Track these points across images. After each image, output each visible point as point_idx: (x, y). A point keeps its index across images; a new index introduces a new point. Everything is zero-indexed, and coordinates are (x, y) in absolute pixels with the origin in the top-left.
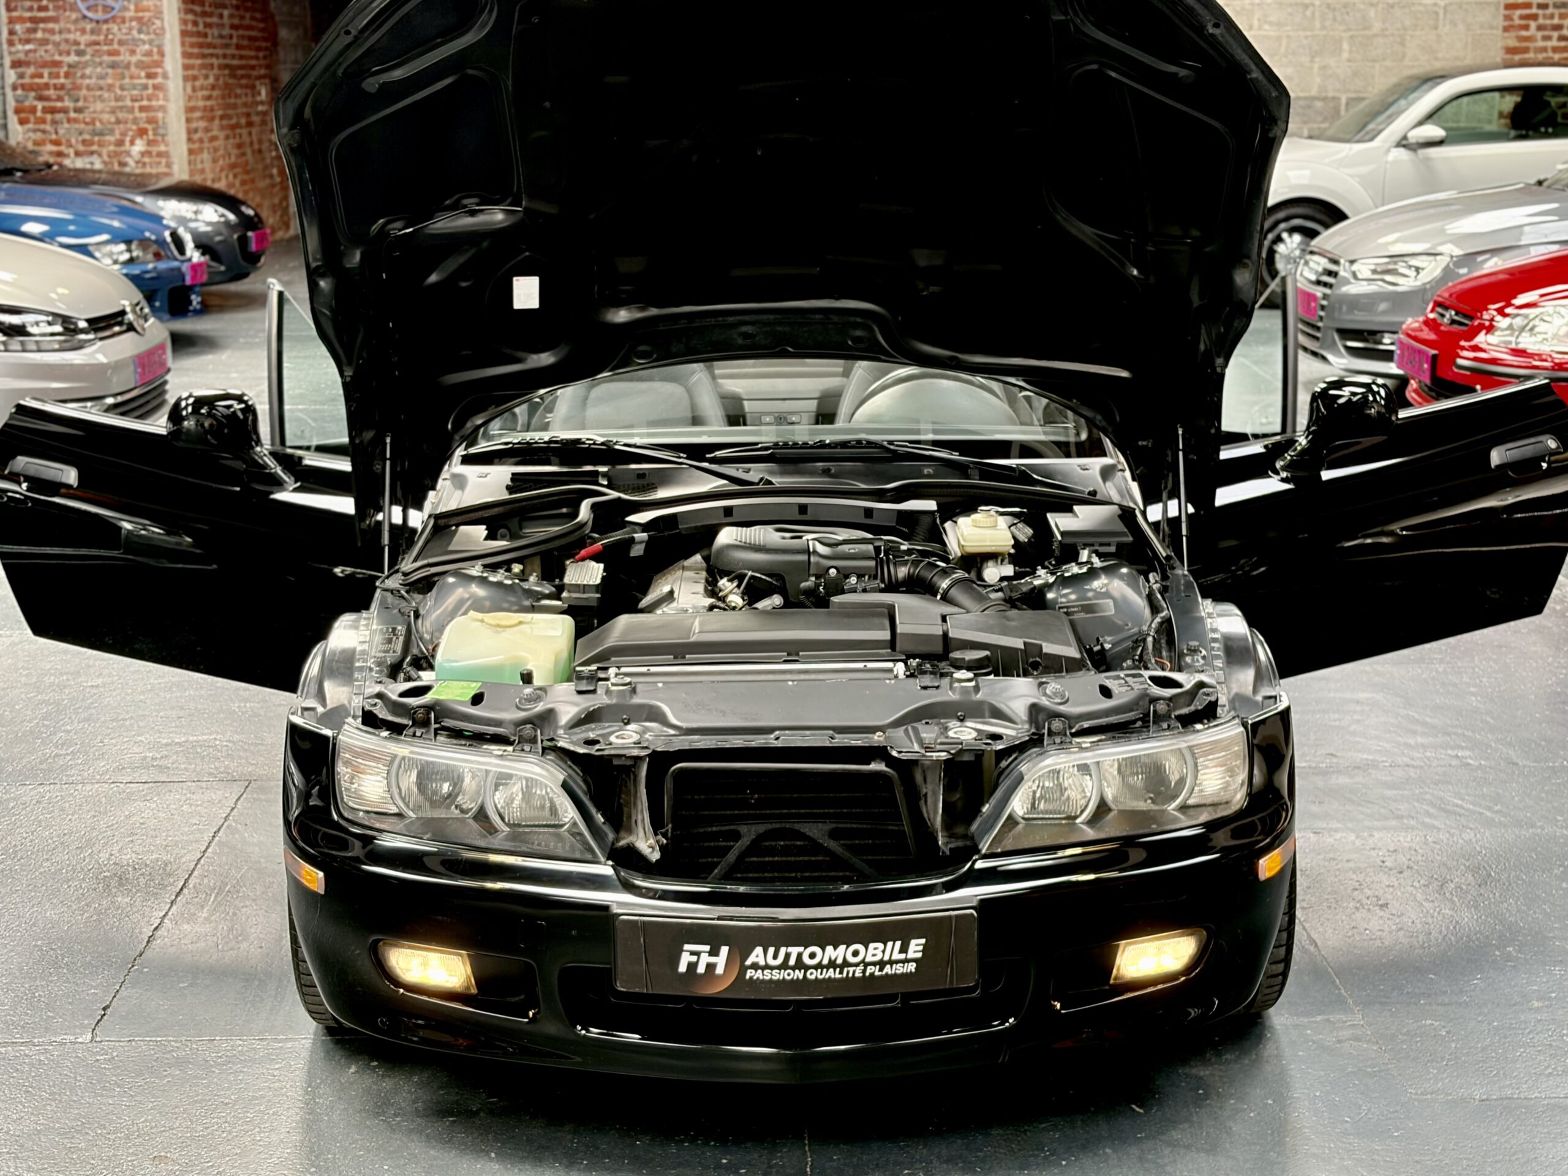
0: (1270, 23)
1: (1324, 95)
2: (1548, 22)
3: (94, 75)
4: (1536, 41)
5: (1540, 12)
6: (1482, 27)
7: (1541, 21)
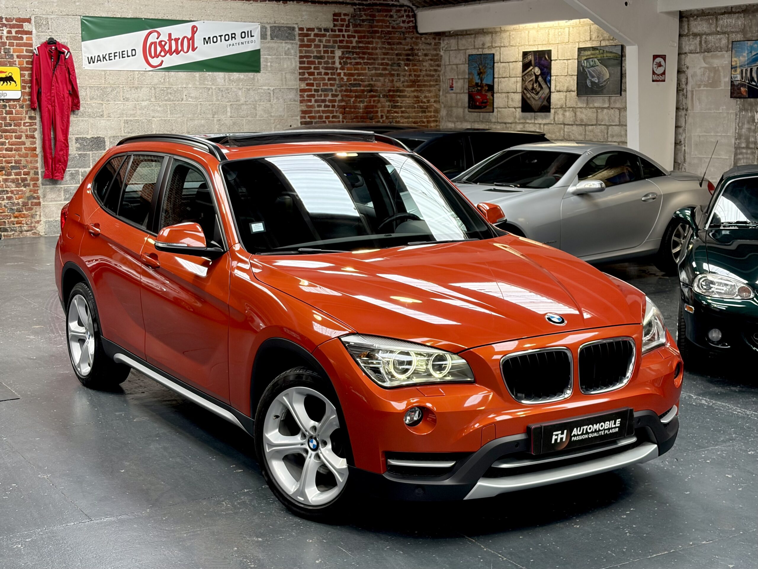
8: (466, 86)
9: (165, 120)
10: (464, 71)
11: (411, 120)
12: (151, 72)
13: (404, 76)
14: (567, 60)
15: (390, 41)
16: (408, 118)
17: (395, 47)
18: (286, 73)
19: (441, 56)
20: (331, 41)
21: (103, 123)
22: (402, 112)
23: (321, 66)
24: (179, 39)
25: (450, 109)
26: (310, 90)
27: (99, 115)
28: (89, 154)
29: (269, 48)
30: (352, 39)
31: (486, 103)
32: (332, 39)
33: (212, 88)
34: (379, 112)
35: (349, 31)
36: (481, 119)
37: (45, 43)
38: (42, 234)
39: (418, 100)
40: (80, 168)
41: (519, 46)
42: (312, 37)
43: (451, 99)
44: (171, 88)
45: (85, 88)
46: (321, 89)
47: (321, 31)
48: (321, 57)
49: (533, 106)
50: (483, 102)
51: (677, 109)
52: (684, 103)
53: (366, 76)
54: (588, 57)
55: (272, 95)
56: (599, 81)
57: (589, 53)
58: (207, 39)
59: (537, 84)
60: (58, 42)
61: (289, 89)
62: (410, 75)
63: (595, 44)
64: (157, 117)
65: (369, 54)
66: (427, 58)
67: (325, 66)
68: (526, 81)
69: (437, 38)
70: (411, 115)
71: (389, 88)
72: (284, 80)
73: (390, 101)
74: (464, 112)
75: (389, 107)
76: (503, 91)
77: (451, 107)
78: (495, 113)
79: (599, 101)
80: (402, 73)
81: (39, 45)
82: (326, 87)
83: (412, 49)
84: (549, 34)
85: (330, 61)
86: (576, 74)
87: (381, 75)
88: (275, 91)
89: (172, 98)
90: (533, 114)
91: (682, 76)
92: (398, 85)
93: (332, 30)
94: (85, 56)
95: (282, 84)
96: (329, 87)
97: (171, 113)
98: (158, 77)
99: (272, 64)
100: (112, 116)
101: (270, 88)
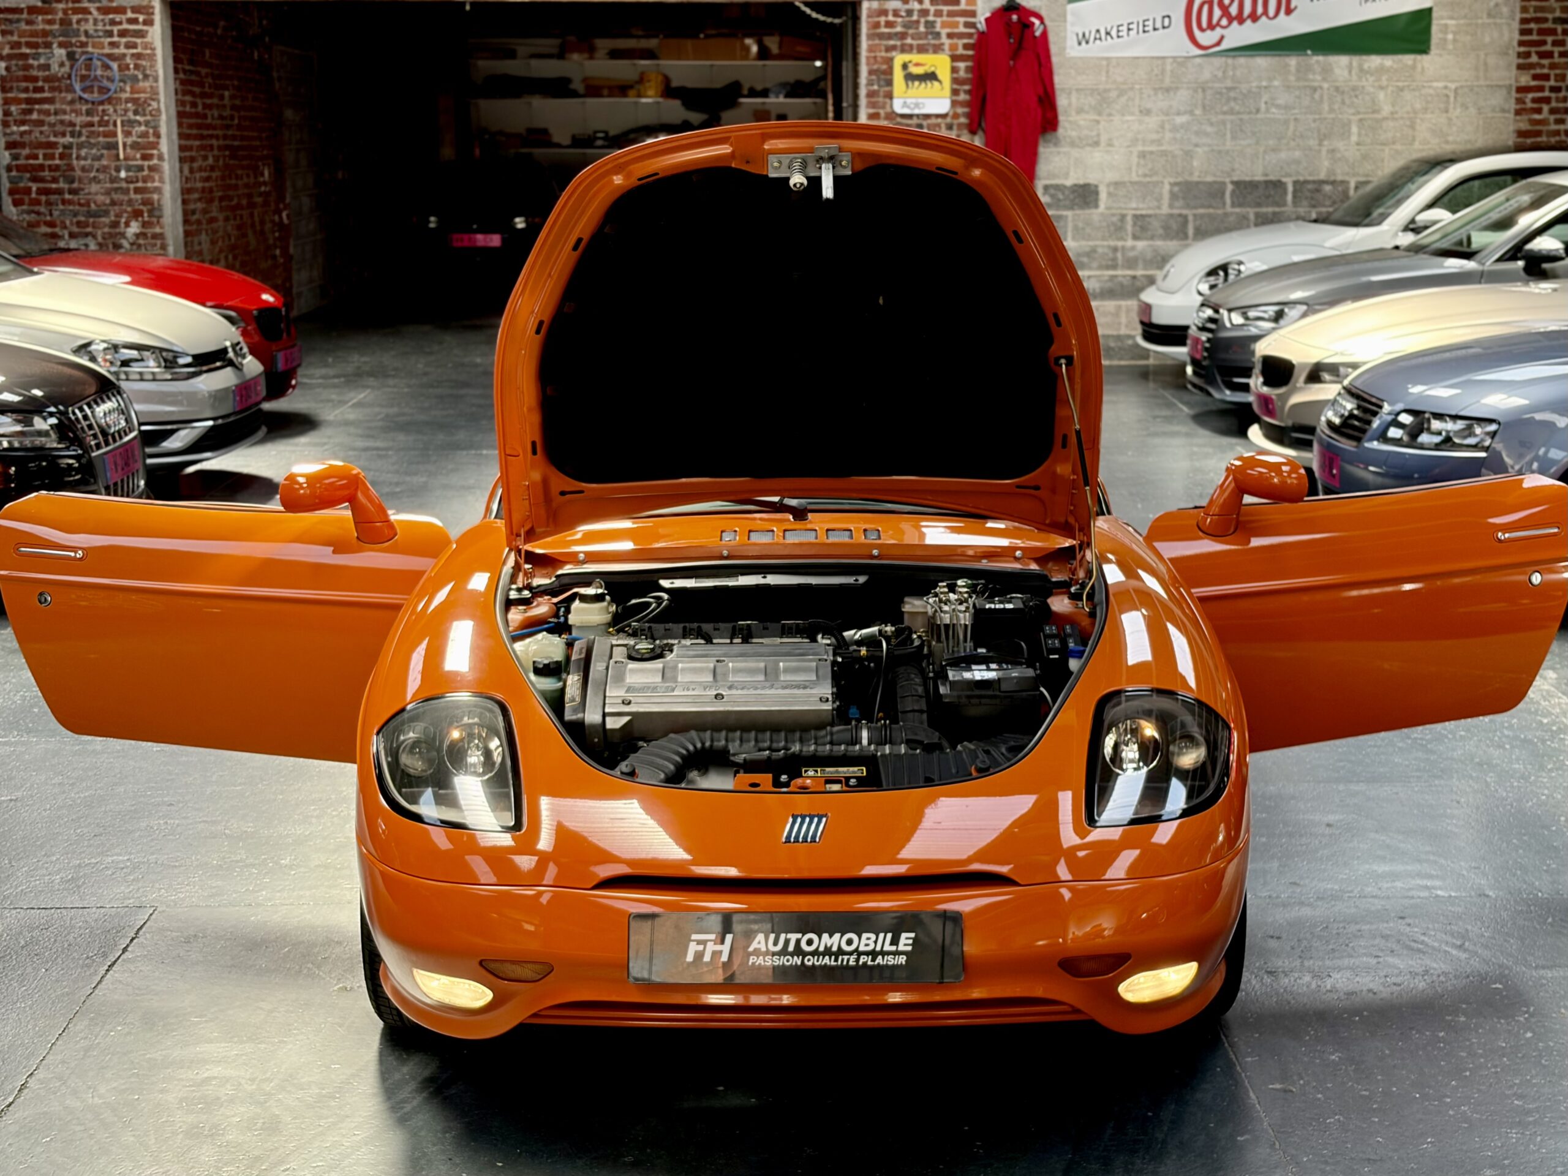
0: (1278, 106)
1: (1332, 178)
2: (1561, 105)
3: (90, 157)
4: (1548, 124)
5: (1553, 95)
6: (1493, 111)
7: (1554, 104)
9: (1220, 152)
12: (1198, 60)
18: (1486, 55)
21: (1097, 156)
23: (1567, 39)
26: (1541, 89)
27: (1090, 142)
28: (1067, 215)
29: (1452, 3)
33: (1321, 88)
37: (1001, 9)
44: (1236, 88)
45: (1066, 90)
46: (1565, 87)
55: (1452, 99)
60: (1024, 7)
61: (1492, 86)
64: (1204, 145)
72: (1482, 68)
88: (1460, 91)
89: (1237, 108)
94: (1072, 32)
95: (1477, 78)
97: (1234, 138)
98: (1211, 68)
99: (1458, 37)
100: (1116, 143)
101: (1449, 85)
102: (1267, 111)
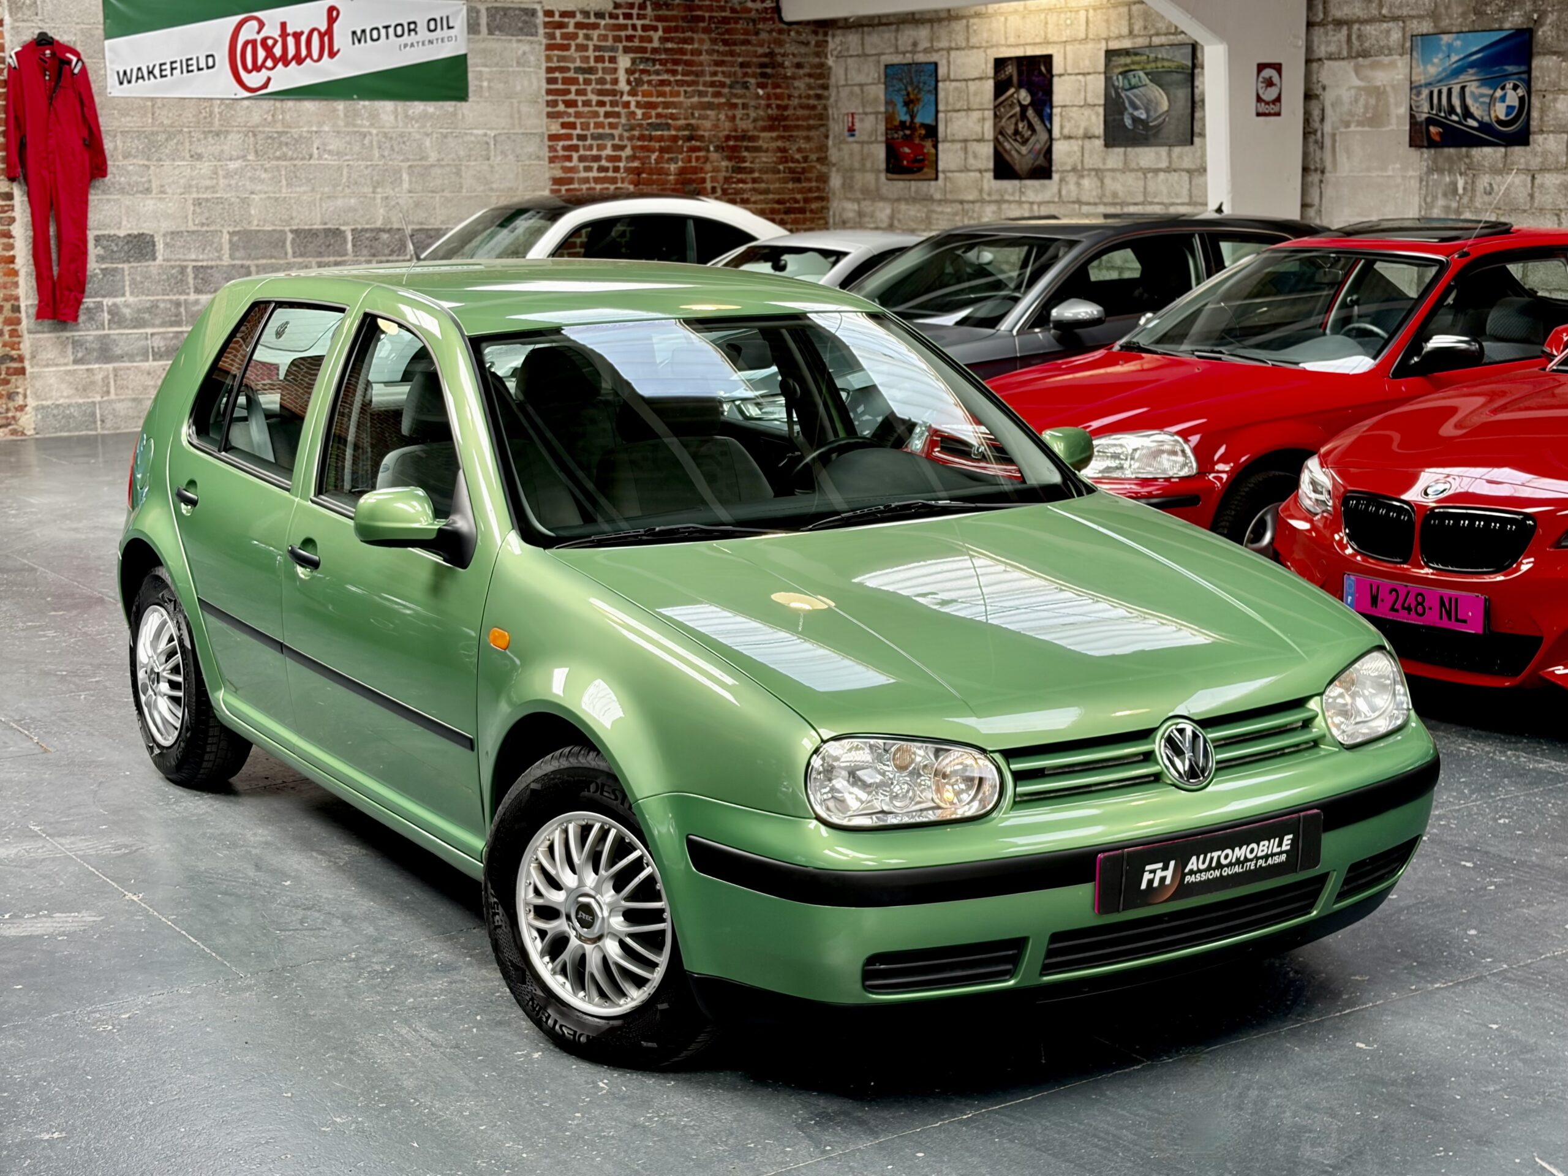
0: (330, 152)
1: (389, 227)
2: (588, 153)
4: (579, 172)
5: (581, 143)
6: (530, 158)
7: (582, 152)
8: (882, 127)
9: (277, 199)
10: (876, 99)
11: (771, 196)
12: (246, 103)
13: (756, 108)
14: (1084, 74)
15: (727, 37)
16: (767, 191)
17: (737, 49)
18: (519, 102)
19: (830, 68)
20: (610, 38)
21: (149, 205)
22: (754, 181)
23: (589, 88)
24: (302, 33)
25: (848, 174)
26: (569, 137)
27: (141, 189)
28: (123, 269)
29: (484, 51)
30: (651, 33)
31: (923, 160)
32: (611, 34)
33: (370, 134)
34: (708, 181)
35: (644, 17)
36: (913, 194)
37: (31, 43)
38: (30, 432)
39: (786, 157)
40: (104, 296)
41: (987, 48)
42: (571, 29)
43: (851, 154)
44: (287, 133)
45: (112, 133)
46: (592, 135)
47: (589, 17)
48: (591, 70)
49: (1017, 168)
50: (916, 161)
51: (1305, 170)
52: (1318, 159)
53: (680, 108)
54: (1127, 68)
55: (492, 146)
56: (1148, 116)
57: (1128, 60)
58: (359, 33)
59: (1025, 122)
60: (57, 42)
61: (526, 134)
62: (769, 106)
63: (1140, 42)
64: (260, 192)
65: (688, 63)
66: (801, 72)
67: (599, 87)
68: (1001, 118)
69: (821, 31)
70: (772, 187)
71: (726, 133)
72: (516, 116)
73: (730, 159)
74: (877, 179)
75: (727, 171)
76: (956, 138)
77: (852, 170)
78: (940, 182)
79: (1147, 156)
80: (753, 103)
81: (18, 49)
82: (600, 131)
83: (771, 54)
84: (1046, 23)
85: (608, 77)
86: (1102, 102)
87: (710, 106)
88: (499, 139)
89: (290, 153)
90: (1016, 182)
91: (1314, 103)
92: (744, 126)
93: (612, 16)
94: (112, 70)
95: (513, 126)
96: (607, 131)
97: (289, 185)
98: (260, 111)
99: (492, 84)
100: (169, 191)
101: (489, 132)
102: (320, 157)
